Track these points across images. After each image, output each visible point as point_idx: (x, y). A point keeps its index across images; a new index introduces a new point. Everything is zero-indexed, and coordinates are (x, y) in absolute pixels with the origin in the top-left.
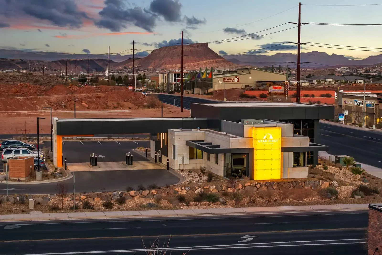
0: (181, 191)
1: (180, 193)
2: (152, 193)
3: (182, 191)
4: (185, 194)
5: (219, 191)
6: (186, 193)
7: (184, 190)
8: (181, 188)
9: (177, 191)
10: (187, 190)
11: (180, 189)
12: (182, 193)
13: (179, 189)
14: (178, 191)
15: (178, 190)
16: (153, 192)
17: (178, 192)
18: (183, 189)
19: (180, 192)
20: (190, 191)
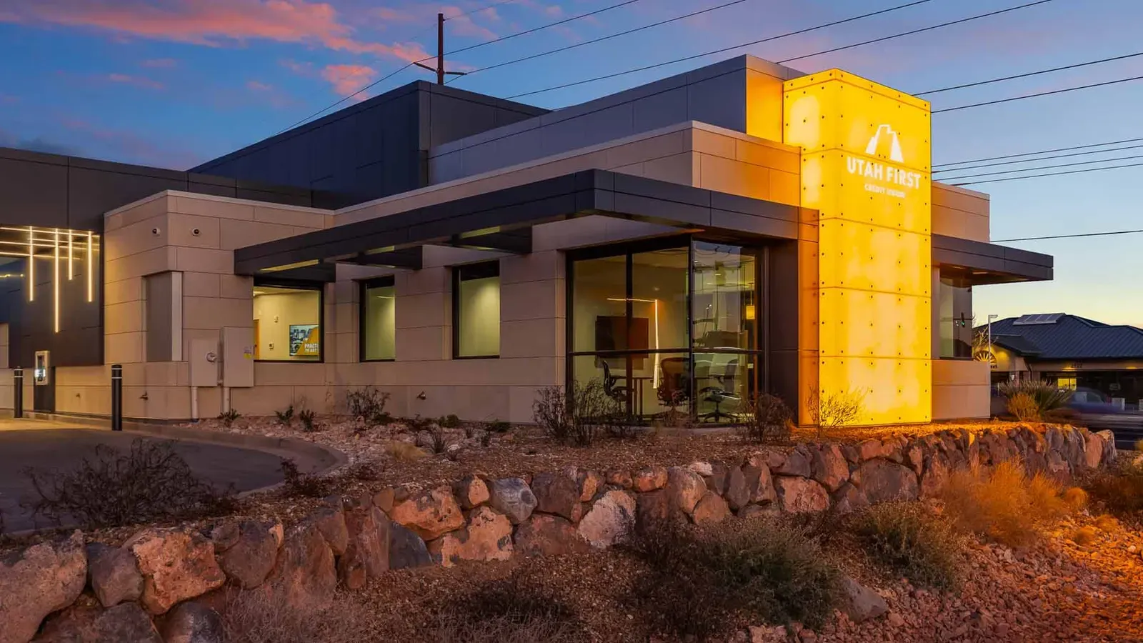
0: (460, 533)
1: (454, 559)
2: (146, 578)
3: (465, 528)
4: (504, 554)
5: (735, 511)
6: (510, 546)
7: (486, 511)
8: (459, 493)
9: (422, 530)
10: (510, 517)
11: (444, 498)
12: (473, 554)
13: (443, 512)
14: (436, 527)
15: (428, 514)
16: (158, 569)
17: (432, 541)
18: (479, 506)
19: (448, 547)
20: (538, 522)
